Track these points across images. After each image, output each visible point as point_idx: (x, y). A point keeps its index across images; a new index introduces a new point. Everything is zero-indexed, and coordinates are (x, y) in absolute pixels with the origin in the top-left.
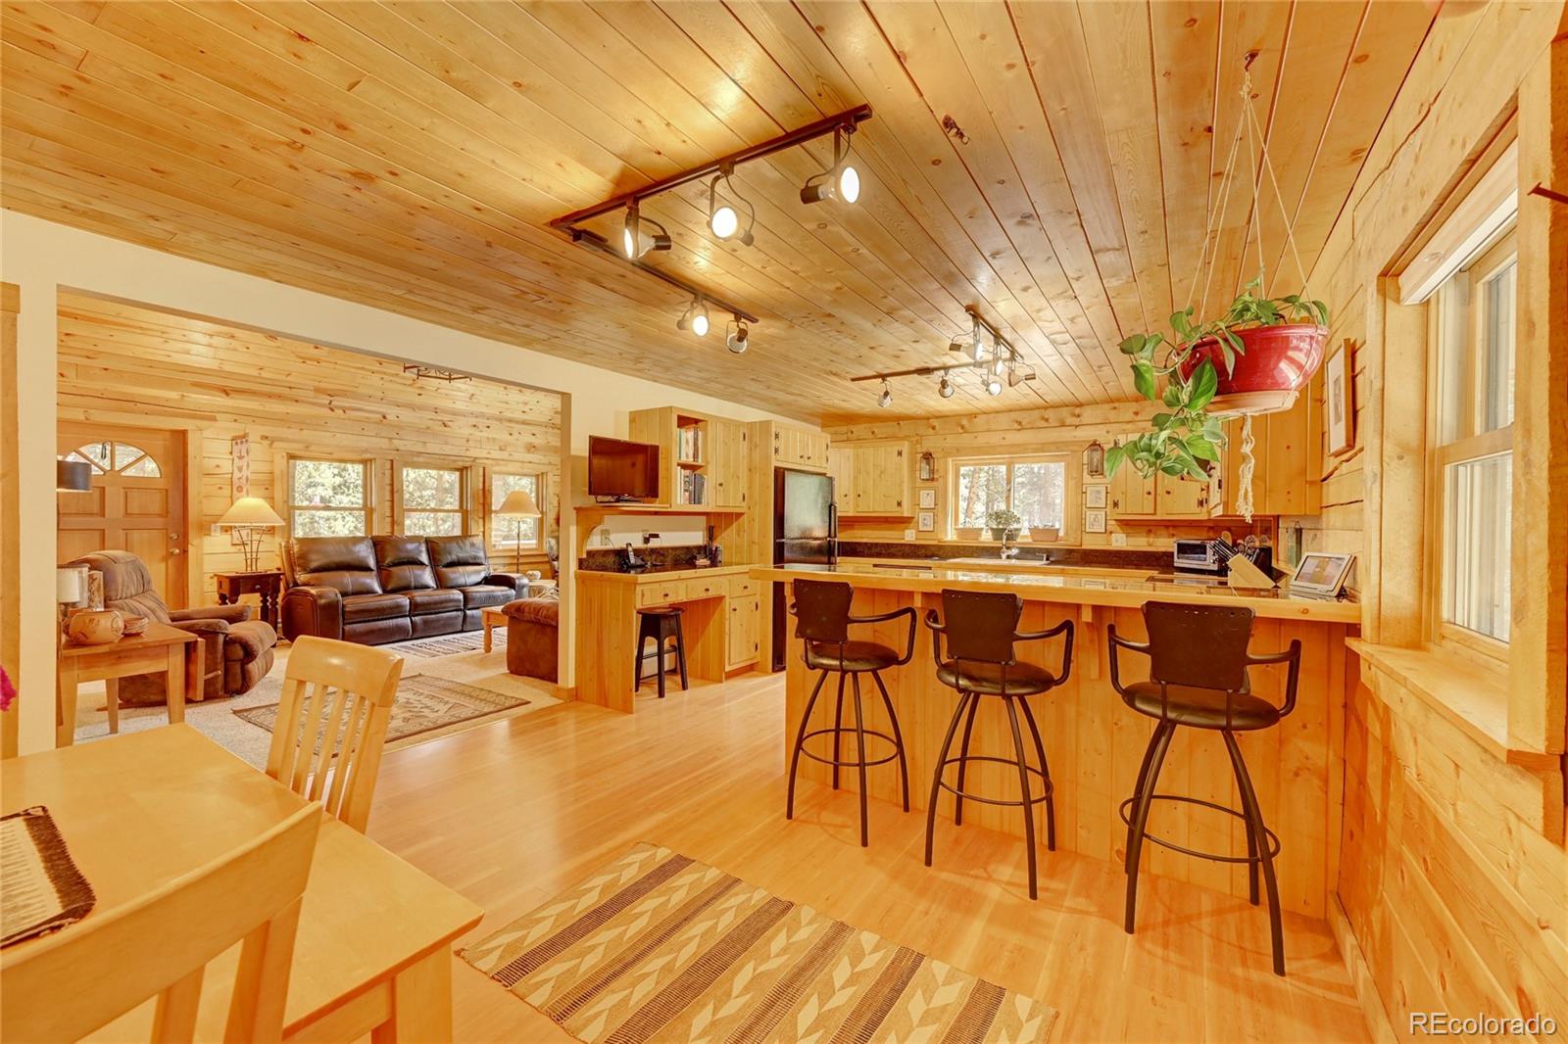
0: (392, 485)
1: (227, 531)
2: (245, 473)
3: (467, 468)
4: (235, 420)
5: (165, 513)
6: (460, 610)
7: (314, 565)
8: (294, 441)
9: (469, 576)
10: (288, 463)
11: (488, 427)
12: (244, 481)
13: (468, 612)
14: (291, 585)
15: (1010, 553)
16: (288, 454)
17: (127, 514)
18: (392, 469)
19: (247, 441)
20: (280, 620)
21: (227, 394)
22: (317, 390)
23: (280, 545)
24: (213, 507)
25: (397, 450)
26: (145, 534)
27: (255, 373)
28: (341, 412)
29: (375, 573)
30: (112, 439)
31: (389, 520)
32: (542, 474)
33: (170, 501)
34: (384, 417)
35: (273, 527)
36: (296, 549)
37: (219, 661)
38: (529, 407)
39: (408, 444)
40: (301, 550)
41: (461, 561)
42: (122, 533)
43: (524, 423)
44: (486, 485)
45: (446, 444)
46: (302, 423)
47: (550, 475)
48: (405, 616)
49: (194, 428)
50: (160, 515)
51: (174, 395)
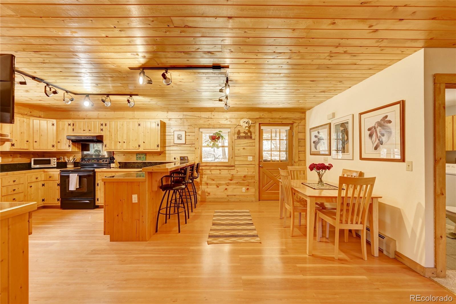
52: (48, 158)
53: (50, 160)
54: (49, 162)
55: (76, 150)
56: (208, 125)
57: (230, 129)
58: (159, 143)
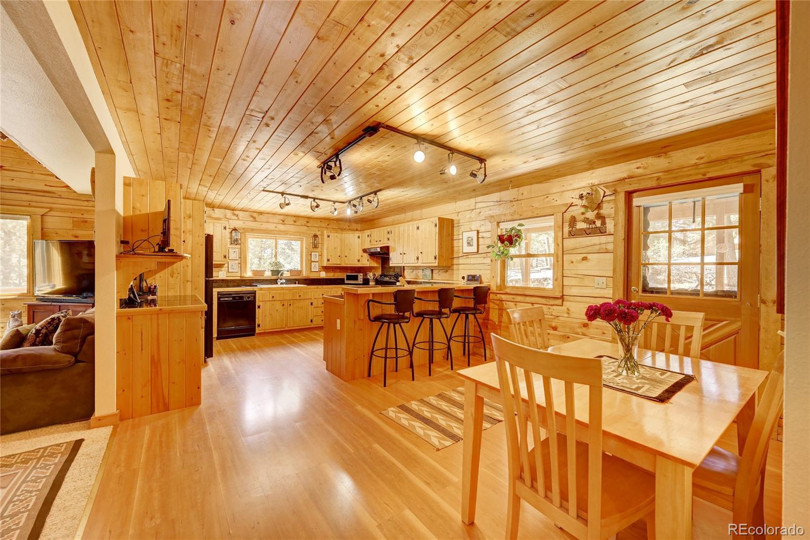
15: (281, 281)
52: (356, 274)
53: (357, 276)
54: (356, 278)
55: (374, 264)
56: (512, 215)
57: (553, 216)
58: (437, 254)
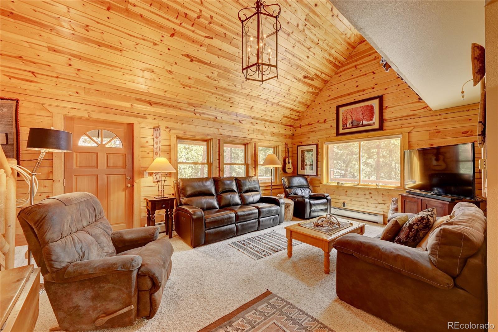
0: (219, 152)
1: (151, 175)
2: (159, 145)
3: (248, 143)
4: (155, 119)
5: (125, 167)
6: (257, 219)
7: (189, 193)
8: (179, 130)
9: (254, 197)
10: (177, 141)
11: (257, 124)
12: (158, 149)
13: (260, 219)
14: (179, 204)
16: (177, 136)
17: (108, 167)
18: (219, 144)
19: (159, 129)
20: (174, 220)
21: (151, 105)
22: (189, 104)
23: (174, 182)
24: (144, 163)
25: (221, 134)
26: (116, 177)
27: (162, 94)
28: (199, 115)
29: (215, 197)
30: (101, 128)
31: (218, 169)
32: (277, 146)
33: (127, 160)
34: (216, 118)
35: (171, 173)
36: (181, 184)
37: (133, 294)
38: (274, 113)
39: (226, 132)
40: (183, 185)
41: (250, 190)
42: (105, 177)
43: (271, 122)
44: (256, 152)
45: (240, 132)
46: (183, 121)
47: (280, 147)
48: (233, 223)
49: (137, 122)
50: (123, 167)
51: (127, 105)
